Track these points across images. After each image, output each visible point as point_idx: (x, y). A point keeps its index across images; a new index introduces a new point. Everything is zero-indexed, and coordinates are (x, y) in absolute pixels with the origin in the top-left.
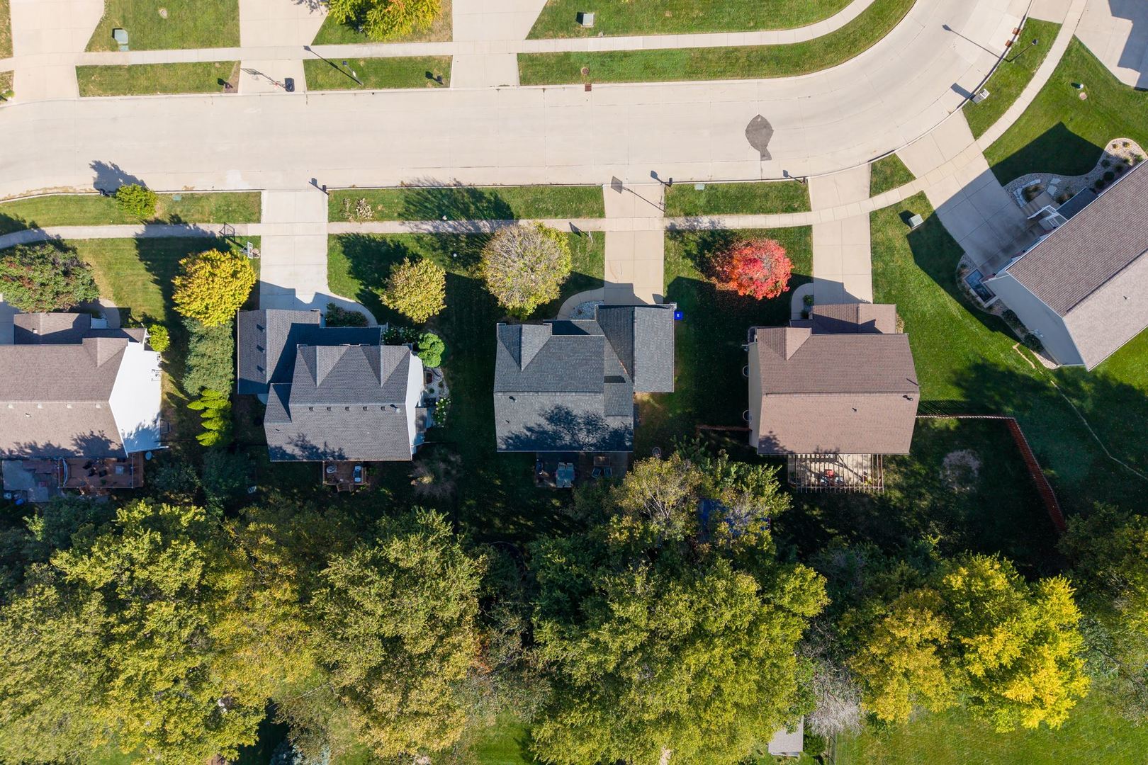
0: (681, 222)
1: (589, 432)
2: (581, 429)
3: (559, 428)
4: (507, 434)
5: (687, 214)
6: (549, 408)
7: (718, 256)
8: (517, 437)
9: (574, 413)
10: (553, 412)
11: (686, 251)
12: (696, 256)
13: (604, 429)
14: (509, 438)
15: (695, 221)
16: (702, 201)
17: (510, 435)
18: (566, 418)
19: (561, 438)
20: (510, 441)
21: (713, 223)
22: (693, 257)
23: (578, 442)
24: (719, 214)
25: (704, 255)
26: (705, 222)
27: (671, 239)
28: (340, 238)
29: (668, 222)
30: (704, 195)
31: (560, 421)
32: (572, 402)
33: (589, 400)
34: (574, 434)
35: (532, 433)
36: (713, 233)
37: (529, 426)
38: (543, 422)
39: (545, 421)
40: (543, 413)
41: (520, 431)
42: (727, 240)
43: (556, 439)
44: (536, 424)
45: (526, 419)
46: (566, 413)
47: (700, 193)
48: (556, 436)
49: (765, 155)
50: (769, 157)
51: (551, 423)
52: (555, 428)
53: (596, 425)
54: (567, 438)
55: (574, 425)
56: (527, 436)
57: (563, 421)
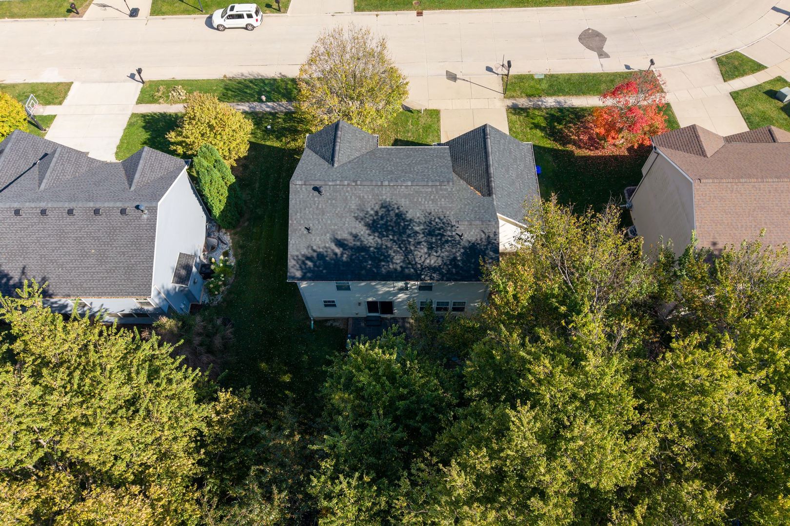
0: (523, 102)
1: (430, 248)
2: (419, 243)
3: (387, 242)
4: (304, 251)
5: (529, 96)
6: (372, 207)
7: (570, 127)
8: (321, 256)
9: (409, 216)
10: (377, 212)
11: (533, 123)
12: (545, 127)
13: (455, 243)
14: (308, 258)
15: (538, 101)
16: (544, 86)
17: (309, 253)
18: (397, 224)
19: (388, 258)
20: (310, 264)
21: (559, 103)
22: (542, 129)
23: (414, 266)
24: (565, 95)
25: (555, 127)
26: (550, 102)
27: (514, 114)
28: (144, 116)
29: (509, 102)
30: (545, 82)
31: (387, 230)
32: (405, 196)
33: (431, 192)
34: (407, 252)
35: (344, 249)
36: (561, 110)
37: (339, 237)
38: (362, 230)
39: (364, 228)
40: (362, 215)
41: (325, 247)
42: (578, 114)
43: (381, 261)
44: (351, 234)
45: (335, 224)
46: (397, 215)
47: (540, 80)
48: (380, 255)
49: (602, 54)
50: (607, 56)
51: (374, 232)
52: (379, 241)
53: (442, 235)
54: (398, 260)
55: (409, 236)
56: (336, 254)
57: (392, 230)
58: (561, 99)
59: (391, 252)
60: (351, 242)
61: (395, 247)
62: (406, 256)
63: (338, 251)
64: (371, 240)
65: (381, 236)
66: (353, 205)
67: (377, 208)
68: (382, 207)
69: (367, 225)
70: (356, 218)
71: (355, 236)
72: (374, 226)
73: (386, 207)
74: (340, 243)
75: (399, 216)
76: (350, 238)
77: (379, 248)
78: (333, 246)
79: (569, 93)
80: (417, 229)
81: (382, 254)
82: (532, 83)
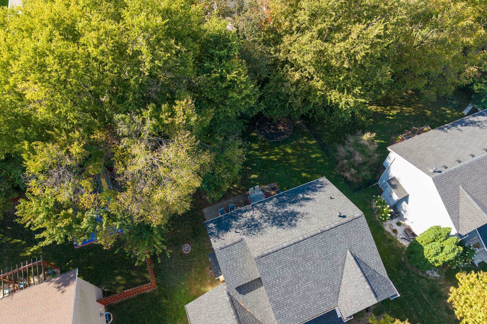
1: (253, 219)
2: (261, 219)
6: (301, 223)
8: (315, 190)
9: (275, 228)
10: (296, 221)
18: (280, 221)
19: (276, 205)
20: (319, 186)
23: (259, 209)
31: (285, 216)
32: (283, 237)
33: (267, 246)
34: (266, 212)
35: (304, 198)
37: (310, 202)
39: (299, 211)
40: (305, 216)
41: (315, 195)
43: (279, 202)
48: (281, 204)
51: (292, 212)
53: (248, 228)
54: (269, 207)
55: (269, 219)
56: (307, 195)
57: (281, 217)
59: (276, 208)
64: (290, 208)
65: (286, 212)
66: (314, 220)
67: (298, 223)
68: (295, 225)
70: (307, 214)
71: (301, 206)
72: (294, 215)
73: (292, 226)
74: (308, 199)
75: (281, 225)
76: (305, 204)
77: (284, 207)
78: (311, 197)
80: (265, 224)
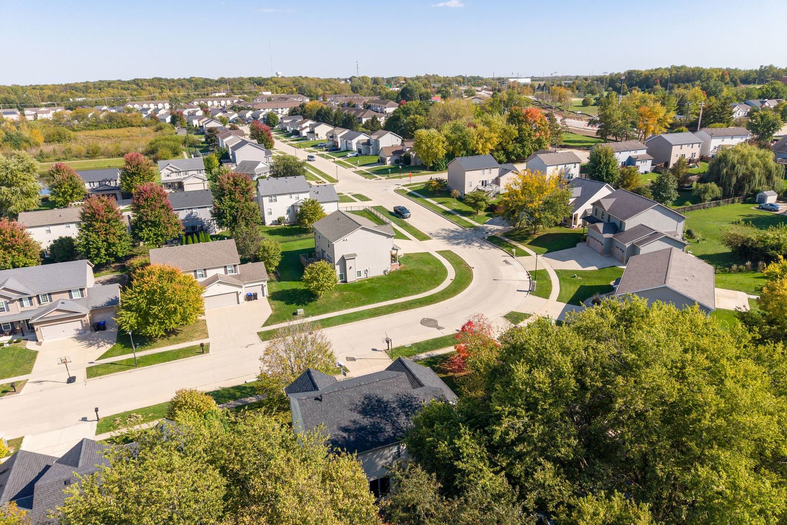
1: (407, 415)
2: (399, 414)
3: (376, 420)
5: (408, 356)
6: (359, 400)
7: (444, 365)
9: (385, 399)
15: (416, 357)
16: (414, 349)
18: (379, 406)
19: (381, 430)
21: (429, 355)
24: (430, 351)
25: (434, 367)
26: (423, 356)
30: (413, 347)
31: (374, 412)
32: (378, 388)
33: (394, 381)
34: (393, 423)
35: (349, 433)
36: (432, 358)
37: (343, 426)
38: (357, 417)
39: (359, 415)
40: (353, 407)
41: (335, 435)
42: (444, 358)
43: (377, 433)
44: (351, 421)
45: (338, 418)
46: (377, 401)
47: (410, 347)
48: (376, 430)
49: (439, 328)
50: (442, 328)
51: (366, 415)
52: (371, 420)
53: (411, 406)
54: (389, 428)
55: (390, 412)
56: (344, 438)
57: (378, 411)
58: (429, 353)
59: (382, 425)
60: (352, 426)
61: (384, 421)
62: (393, 425)
63: (345, 435)
64: (366, 421)
65: (372, 417)
66: (346, 401)
67: (362, 399)
68: (365, 398)
69: (359, 412)
70: (351, 410)
71: (354, 422)
72: (364, 412)
73: (368, 398)
74: (345, 430)
75: (379, 401)
76: (350, 424)
77: (373, 425)
78: (341, 433)
79: (432, 349)
80: (394, 406)
81: (377, 428)
82: (406, 350)
